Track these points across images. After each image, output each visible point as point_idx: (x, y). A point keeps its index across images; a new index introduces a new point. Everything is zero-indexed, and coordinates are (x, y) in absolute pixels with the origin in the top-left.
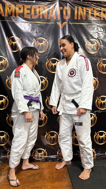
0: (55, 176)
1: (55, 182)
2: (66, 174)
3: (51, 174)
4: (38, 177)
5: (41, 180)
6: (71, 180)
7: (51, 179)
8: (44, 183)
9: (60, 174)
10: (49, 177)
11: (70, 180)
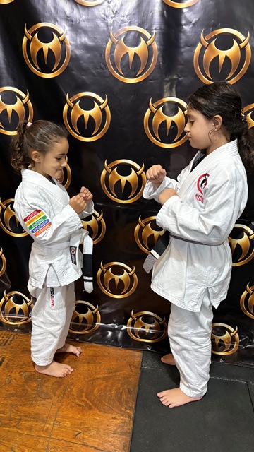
0: (95, 391)
1: (90, 408)
2: (128, 389)
3: (90, 381)
4: (53, 384)
5: (55, 394)
6: (135, 415)
7: (84, 398)
8: (59, 408)
9: (113, 385)
10: (81, 391)
11: (132, 413)
